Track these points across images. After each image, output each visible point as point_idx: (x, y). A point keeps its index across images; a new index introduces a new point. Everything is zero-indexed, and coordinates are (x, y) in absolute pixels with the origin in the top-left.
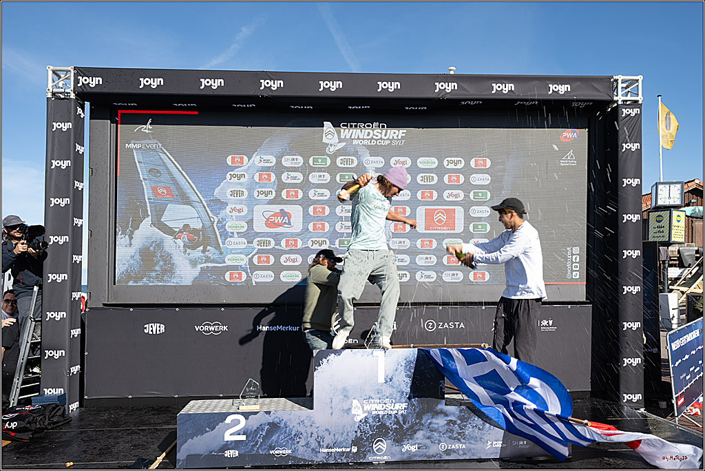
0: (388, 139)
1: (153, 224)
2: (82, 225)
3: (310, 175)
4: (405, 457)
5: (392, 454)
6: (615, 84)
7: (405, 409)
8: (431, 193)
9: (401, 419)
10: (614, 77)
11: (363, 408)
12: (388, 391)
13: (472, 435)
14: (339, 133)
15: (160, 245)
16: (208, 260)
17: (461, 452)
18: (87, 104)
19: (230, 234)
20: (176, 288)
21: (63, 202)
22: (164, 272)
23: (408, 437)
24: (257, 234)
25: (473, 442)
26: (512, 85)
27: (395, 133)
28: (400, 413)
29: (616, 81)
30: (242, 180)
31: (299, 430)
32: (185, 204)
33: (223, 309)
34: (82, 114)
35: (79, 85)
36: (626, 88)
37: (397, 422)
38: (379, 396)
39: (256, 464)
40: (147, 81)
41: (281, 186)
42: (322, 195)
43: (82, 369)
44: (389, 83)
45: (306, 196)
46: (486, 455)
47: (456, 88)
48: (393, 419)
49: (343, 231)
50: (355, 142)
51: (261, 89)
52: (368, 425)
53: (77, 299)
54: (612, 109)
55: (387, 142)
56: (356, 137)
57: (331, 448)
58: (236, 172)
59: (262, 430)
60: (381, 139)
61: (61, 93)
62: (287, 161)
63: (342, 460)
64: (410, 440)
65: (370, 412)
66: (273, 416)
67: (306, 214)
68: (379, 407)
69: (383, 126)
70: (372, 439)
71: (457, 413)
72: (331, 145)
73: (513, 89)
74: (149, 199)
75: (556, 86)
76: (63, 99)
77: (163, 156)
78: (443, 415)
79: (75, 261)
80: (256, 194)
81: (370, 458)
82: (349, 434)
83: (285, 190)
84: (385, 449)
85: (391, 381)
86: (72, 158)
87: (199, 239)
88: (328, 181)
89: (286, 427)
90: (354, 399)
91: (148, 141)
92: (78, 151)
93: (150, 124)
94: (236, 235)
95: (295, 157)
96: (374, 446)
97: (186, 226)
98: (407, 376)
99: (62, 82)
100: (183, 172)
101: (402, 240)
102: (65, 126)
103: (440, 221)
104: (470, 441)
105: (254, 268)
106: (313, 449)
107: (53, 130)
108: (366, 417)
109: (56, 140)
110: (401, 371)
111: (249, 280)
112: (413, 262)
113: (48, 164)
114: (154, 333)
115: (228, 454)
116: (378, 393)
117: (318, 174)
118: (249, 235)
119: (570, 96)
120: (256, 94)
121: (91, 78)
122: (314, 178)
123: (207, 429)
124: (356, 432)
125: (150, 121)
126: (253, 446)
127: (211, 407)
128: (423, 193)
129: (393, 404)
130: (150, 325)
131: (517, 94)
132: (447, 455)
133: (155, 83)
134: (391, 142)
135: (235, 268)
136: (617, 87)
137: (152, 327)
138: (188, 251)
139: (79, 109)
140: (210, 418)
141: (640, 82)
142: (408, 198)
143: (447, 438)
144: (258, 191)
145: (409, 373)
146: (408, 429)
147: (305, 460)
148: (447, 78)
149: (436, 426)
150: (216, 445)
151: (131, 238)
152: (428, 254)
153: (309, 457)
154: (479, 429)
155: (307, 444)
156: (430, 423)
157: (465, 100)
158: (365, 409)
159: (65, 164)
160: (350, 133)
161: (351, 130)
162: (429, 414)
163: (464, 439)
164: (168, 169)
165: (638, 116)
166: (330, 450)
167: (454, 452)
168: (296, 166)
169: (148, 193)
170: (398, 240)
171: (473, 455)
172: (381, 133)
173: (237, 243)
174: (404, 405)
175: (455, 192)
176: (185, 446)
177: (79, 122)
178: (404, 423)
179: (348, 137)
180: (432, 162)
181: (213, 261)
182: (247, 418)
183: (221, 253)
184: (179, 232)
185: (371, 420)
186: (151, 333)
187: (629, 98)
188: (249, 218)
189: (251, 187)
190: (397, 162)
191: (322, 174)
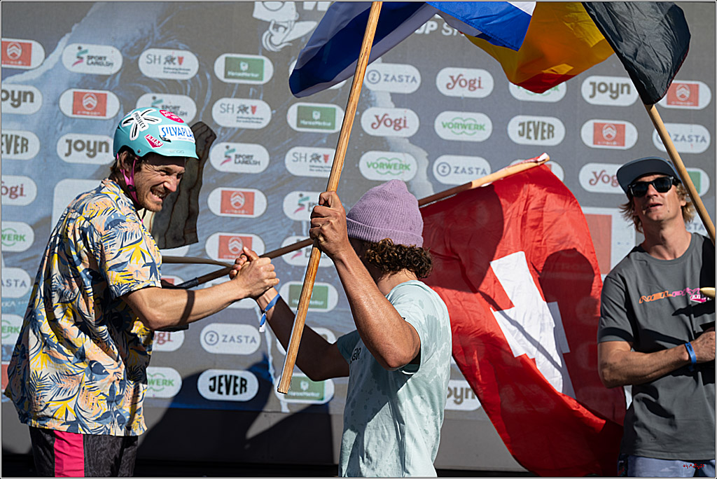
30: (26, 108)
42: (247, 160)
49: (301, 259)
62: (153, 64)
72: (277, 27)
80: (62, 148)
88: (264, 124)
95: (176, 54)
117: (237, 102)
122: (226, 114)
134: (440, 27)
144: (69, 141)
168: (178, 78)
188: (40, 213)
189: (49, 128)
190: (455, 81)
191: (248, 103)
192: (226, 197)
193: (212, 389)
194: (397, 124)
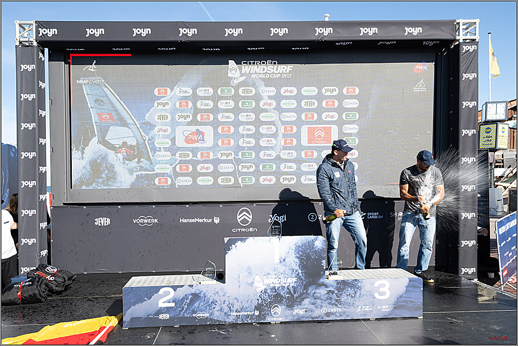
0: (279, 73)
1: (99, 142)
2: (45, 144)
3: (219, 102)
4: (295, 319)
5: (286, 316)
6: (457, 26)
7: (295, 282)
8: (313, 115)
9: (292, 290)
10: (457, 21)
11: (263, 282)
12: (282, 269)
13: (346, 302)
14: (240, 69)
15: (104, 158)
16: (142, 169)
17: (338, 314)
18: (46, 50)
19: (158, 149)
20: (119, 191)
21: (31, 126)
22: (108, 179)
23: (298, 303)
24: (179, 148)
25: (347, 306)
26: (376, 29)
27: (284, 68)
28: (291, 285)
29: (458, 23)
30: (167, 107)
31: (215, 299)
32: (123, 126)
33: (154, 206)
34: (43, 58)
35: (40, 35)
36: (467, 28)
37: (289, 293)
38: (275, 272)
39: (183, 324)
40: (92, 31)
41: (196, 111)
42: (228, 117)
43: (49, 252)
44: (280, 29)
45: (215, 118)
46: (357, 316)
47: (332, 32)
48: (286, 290)
49: (244, 145)
50: (253, 76)
51: (180, 35)
52: (267, 294)
53: (43, 200)
54: (455, 46)
55: (279, 75)
56: (254, 72)
57: (239, 312)
58: (161, 101)
59: (187, 299)
60: (273, 73)
61: (26, 42)
62: (201, 92)
63: (247, 321)
64: (299, 306)
65: (268, 285)
66: (195, 289)
67: (216, 133)
68: (276, 281)
69: (275, 63)
70: (270, 305)
71: (335, 285)
72: (235, 79)
73: (377, 32)
74: (95, 123)
75: (410, 28)
76: (28, 46)
77: (105, 89)
78: (324, 287)
79: (42, 171)
80: (177, 117)
81: (268, 319)
82: (253, 302)
83: (199, 115)
84: (280, 313)
85: (284, 261)
86: (36, 92)
87: (135, 152)
88: (233, 107)
89: (205, 297)
90: (256, 275)
91: (93, 78)
92: (41, 86)
93: (95, 64)
94: (162, 149)
95: (207, 88)
96: (272, 310)
97: (124, 143)
98: (297, 257)
99: (27, 33)
100: (121, 101)
101: (290, 151)
102: (31, 68)
103: (319, 136)
104: (345, 306)
105: (177, 175)
106: (225, 313)
107: (21, 70)
108: (265, 289)
109: (24, 78)
110: (292, 254)
111: (173, 184)
112: (299, 168)
113: (18, 97)
114: (102, 225)
115: (161, 317)
116: (275, 270)
117: (225, 101)
118: (173, 149)
119: (421, 36)
120: (176, 39)
121: (48, 29)
122: (222, 105)
123: (146, 299)
124: (258, 300)
125: (95, 62)
126: (180, 311)
127: (148, 282)
128: (306, 115)
129: (286, 279)
130: (99, 219)
131: (379, 35)
132: (327, 316)
133: (98, 33)
134: (281, 76)
135: (163, 175)
136: (459, 28)
137: (100, 220)
138: (127, 162)
139: (41, 54)
140: (147, 291)
141: (477, 24)
142: (294, 119)
143: (327, 304)
144: (179, 116)
145: (298, 255)
146: (297, 298)
147: (220, 321)
148: (324, 24)
149: (319, 295)
150: (152, 311)
151: (83, 153)
152: (311, 162)
153: (222, 319)
154: (352, 297)
155: (221, 309)
156: (314, 293)
157: (339, 42)
158: (265, 283)
159: (31, 97)
160: (250, 68)
161: (250, 66)
162: (314, 286)
163: (340, 304)
164: (109, 99)
165: (476, 52)
166: (238, 314)
167: (333, 314)
168: (207, 95)
169: (95, 118)
170: (287, 151)
171: (347, 316)
172: (273, 69)
173: (163, 155)
174: (295, 279)
175: (331, 114)
176: (129, 311)
177: (41, 64)
178: (295, 293)
179: (248, 72)
180: (313, 91)
181: (146, 170)
182: (175, 290)
183: (151, 164)
184: (119, 148)
185: (269, 291)
186: (100, 225)
187: (468, 37)
188: (172, 137)
189: (173, 112)
190: (286, 91)
191: (228, 101)
192: (223, 128)
193: (222, 182)
194: (270, 105)
